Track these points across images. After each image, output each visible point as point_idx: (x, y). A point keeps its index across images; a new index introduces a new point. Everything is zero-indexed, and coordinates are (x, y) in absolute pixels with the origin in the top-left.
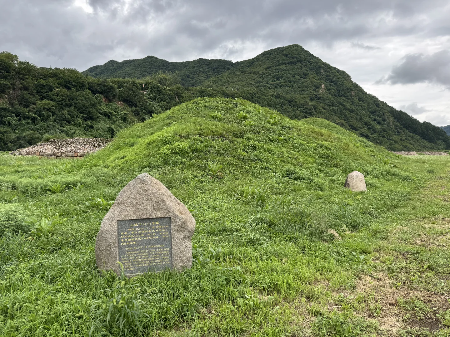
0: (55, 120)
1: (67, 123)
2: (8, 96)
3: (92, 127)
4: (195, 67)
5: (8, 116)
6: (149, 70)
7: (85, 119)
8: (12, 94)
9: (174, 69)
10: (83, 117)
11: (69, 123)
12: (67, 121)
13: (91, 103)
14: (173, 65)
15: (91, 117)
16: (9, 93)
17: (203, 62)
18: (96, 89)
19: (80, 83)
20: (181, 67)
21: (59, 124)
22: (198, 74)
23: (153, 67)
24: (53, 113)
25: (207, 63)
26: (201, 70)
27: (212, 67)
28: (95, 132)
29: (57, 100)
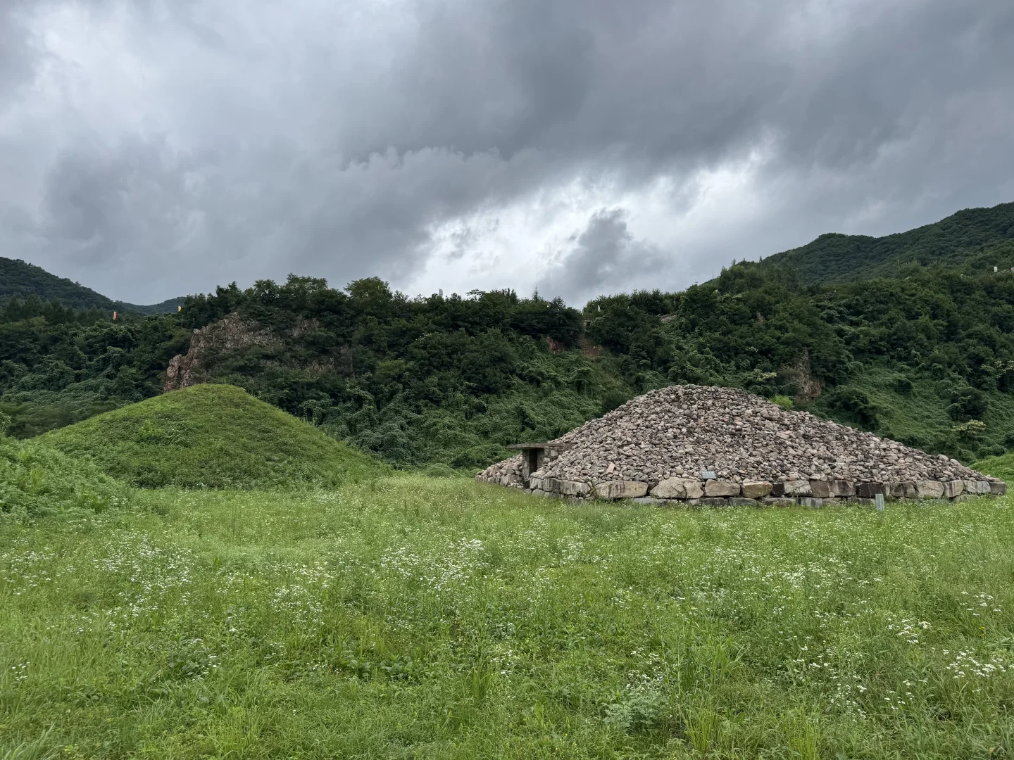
0: (406, 399)
1: (430, 404)
2: (336, 359)
3: (482, 409)
4: (943, 236)
5: (309, 398)
6: (820, 267)
7: (475, 392)
8: (344, 355)
9: (886, 251)
10: (469, 387)
11: (438, 403)
12: (432, 400)
13: (492, 356)
14: (885, 243)
15: (487, 387)
16: (339, 353)
17: (970, 219)
18: (531, 325)
19: (488, 315)
20: (905, 244)
21: (413, 408)
22: (953, 251)
23: (831, 258)
24: (406, 385)
25: (982, 219)
26: (965, 239)
27: (998, 225)
28: (485, 420)
29: (419, 356)
